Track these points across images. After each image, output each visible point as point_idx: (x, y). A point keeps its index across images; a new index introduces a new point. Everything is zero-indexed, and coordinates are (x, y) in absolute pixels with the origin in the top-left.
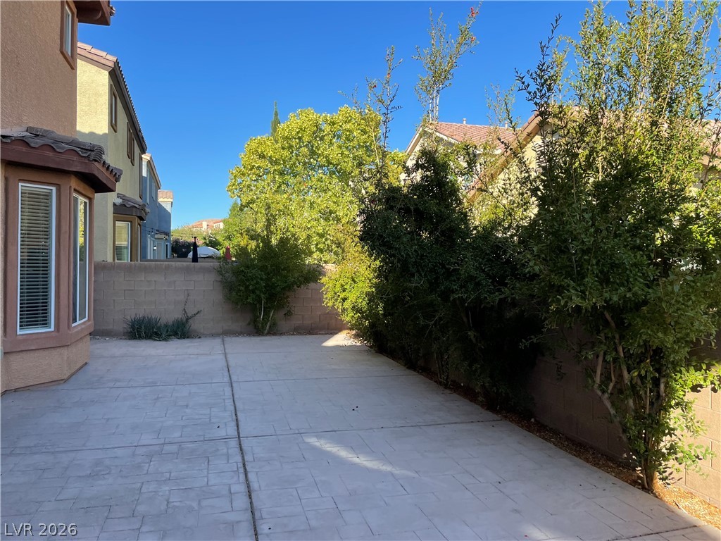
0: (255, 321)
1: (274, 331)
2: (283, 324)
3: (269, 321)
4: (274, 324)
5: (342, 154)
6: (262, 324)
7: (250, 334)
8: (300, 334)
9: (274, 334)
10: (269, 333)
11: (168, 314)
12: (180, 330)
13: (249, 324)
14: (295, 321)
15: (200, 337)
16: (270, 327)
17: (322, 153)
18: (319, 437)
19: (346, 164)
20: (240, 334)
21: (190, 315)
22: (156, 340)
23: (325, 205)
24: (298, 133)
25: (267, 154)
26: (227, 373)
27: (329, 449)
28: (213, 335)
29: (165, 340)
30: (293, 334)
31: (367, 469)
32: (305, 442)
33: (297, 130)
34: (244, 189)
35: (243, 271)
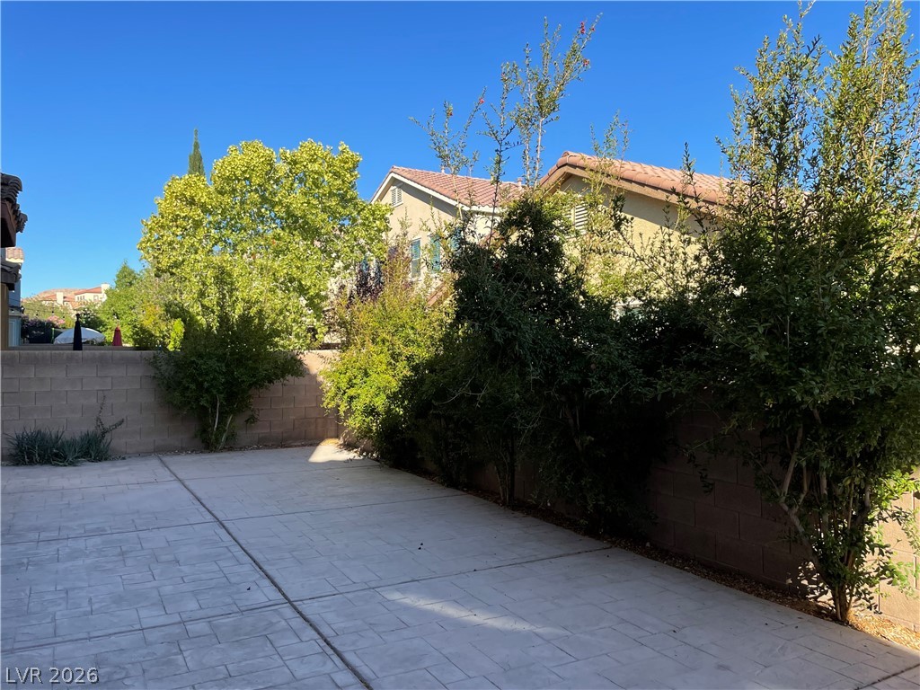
0: (204, 431)
1: (232, 445)
2: (244, 436)
3: (225, 431)
4: (232, 436)
5: (308, 203)
6: (216, 435)
7: (195, 451)
8: (267, 447)
9: (231, 449)
10: (224, 449)
11: (73, 426)
12: (93, 449)
13: (196, 436)
14: (259, 430)
15: (124, 459)
16: (227, 439)
17: (280, 201)
18: (403, 591)
19: (313, 217)
20: (181, 450)
21: (107, 426)
22: (58, 465)
23: (285, 271)
24: (244, 172)
25: (200, 199)
26: (203, 509)
27: (429, 607)
28: (143, 454)
29: (72, 464)
30: (258, 448)
31: (498, 630)
32: (389, 601)
33: (243, 169)
34: (164, 247)
35: (194, 362)
